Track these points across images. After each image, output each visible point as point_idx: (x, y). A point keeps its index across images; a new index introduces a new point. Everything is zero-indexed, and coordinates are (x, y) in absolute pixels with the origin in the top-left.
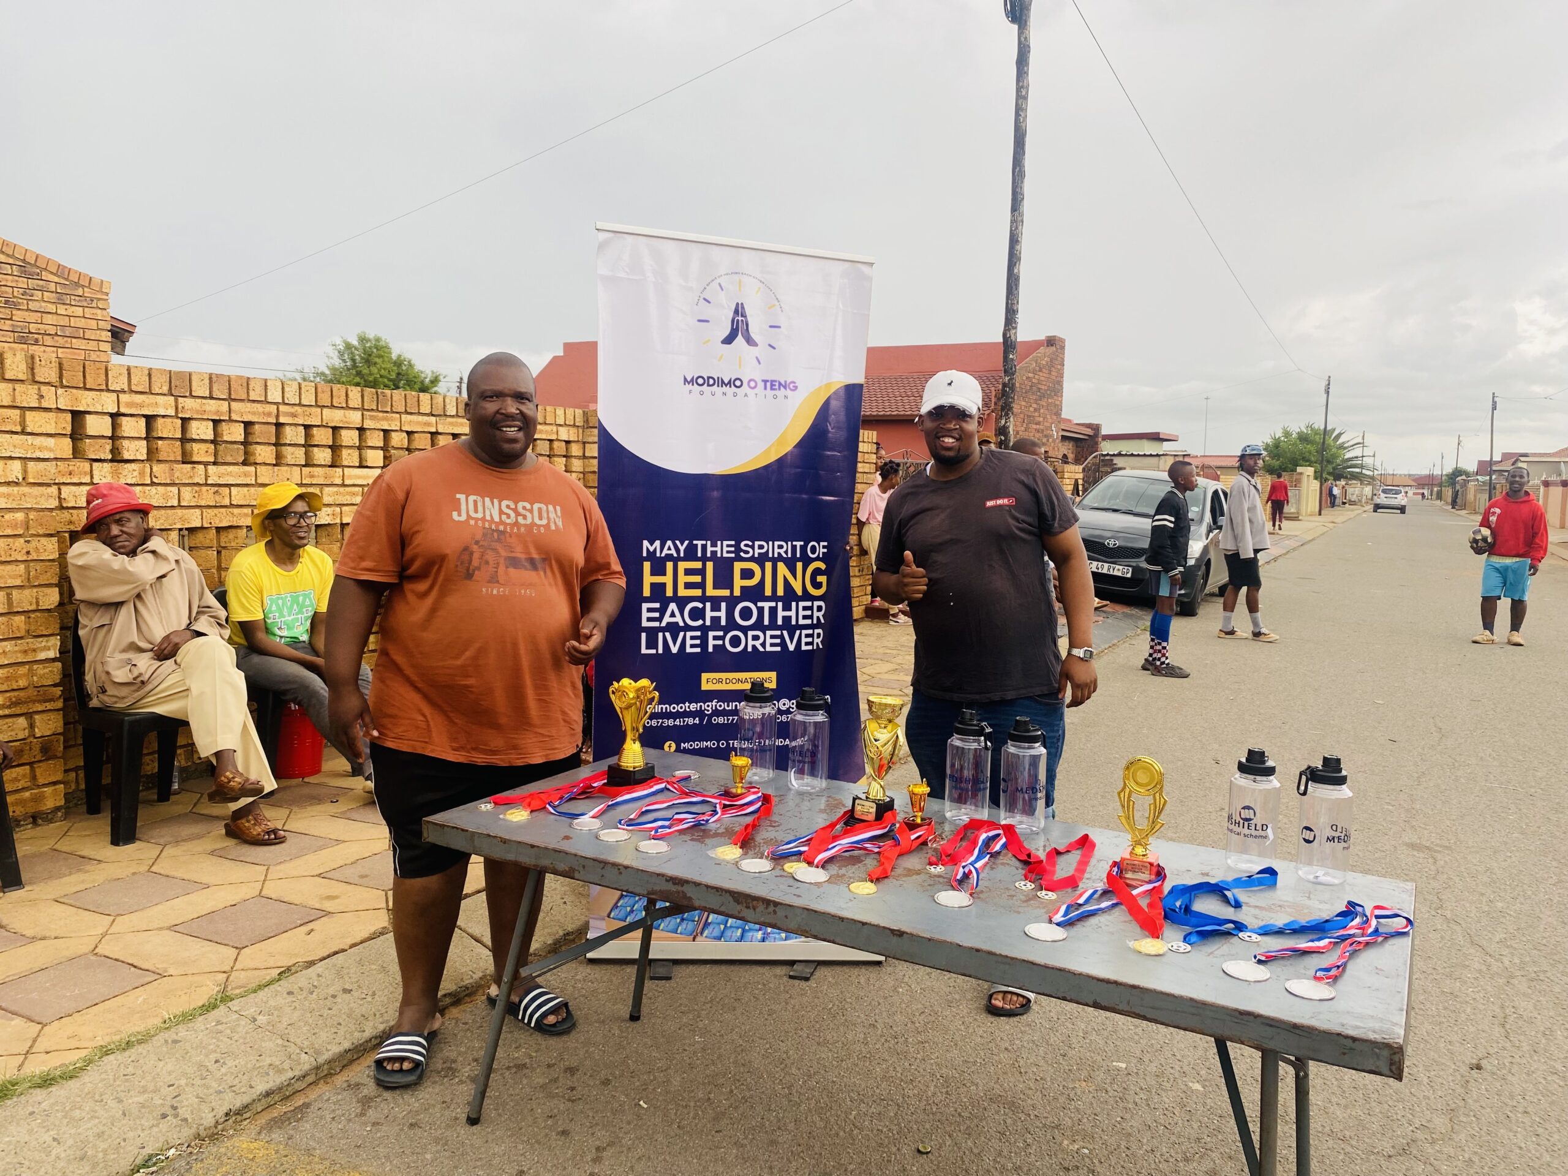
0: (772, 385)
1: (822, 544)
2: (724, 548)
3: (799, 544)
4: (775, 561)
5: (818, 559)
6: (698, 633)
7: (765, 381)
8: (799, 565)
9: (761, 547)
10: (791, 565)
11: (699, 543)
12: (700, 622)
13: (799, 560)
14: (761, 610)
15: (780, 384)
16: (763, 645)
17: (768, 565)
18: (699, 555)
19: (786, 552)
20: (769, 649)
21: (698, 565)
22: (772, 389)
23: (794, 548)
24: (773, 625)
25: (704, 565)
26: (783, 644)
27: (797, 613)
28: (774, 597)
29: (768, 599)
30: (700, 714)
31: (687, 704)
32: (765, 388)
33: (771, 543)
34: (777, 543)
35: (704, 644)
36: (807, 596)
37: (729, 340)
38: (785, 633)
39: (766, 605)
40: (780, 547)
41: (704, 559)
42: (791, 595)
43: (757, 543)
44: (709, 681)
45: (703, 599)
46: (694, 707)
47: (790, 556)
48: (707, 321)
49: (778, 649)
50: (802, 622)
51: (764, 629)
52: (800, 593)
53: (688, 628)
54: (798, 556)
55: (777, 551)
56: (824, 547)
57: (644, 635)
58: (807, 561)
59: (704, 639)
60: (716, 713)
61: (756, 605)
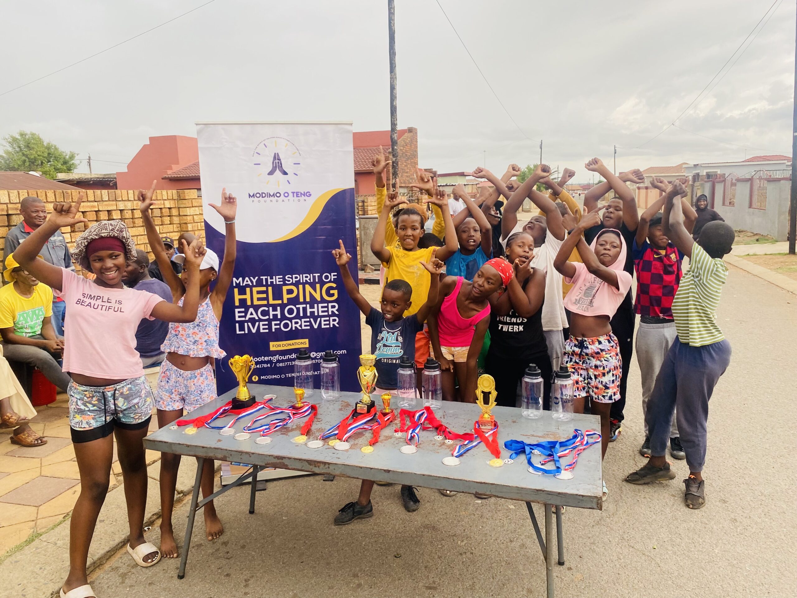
0: (297, 195)
1: (332, 274)
2: (277, 280)
3: (317, 275)
4: (304, 284)
5: (330, 282)
6: (267, 323)
7: (293, 193)
8: (318, 286)
9: (296, 278)
10: (313, 285)
11: (264, 278)
12: (267, 317)
13: (317, 283)
14: (298, 309)
15: (301, 194)
16: (301, 326)
17: (301, 287)
18: (264, 283)
19: (310, 279)
20: (304, 328)
21: (264, 289)
22: (297, 196)
23: (314, 277)
24: (305, 316)
25: (267, 289)
26: (311, 325)
27: (318, 309)
28: (305, 302)
29: (301, 303)
30: (270, 362)
31: (263, 357)
32: (294, 196)
33: (301, 275)
34: (304, 275)
35: (270, 328)
36: (323, 301)
37: (271, 173)
38: (312, 320)
39: (301, 306)
40: (306, 277)
41: (267, 286)
42: (313, 302)
43: (294, 276)
44: (274, 346)
45: (268, 305)
46: (266, 359)
47: (312, 281)
48: (259, 164)
49: (309, 328)
50: (321, 314)
51: (300, 318)
52: (319, 299)
53: (260, 320)
54: (317, 281)
55: (304, 279)
56: (334, 275)
57: (237, 325)
58: (322, 284)
59: (270, 326)
60: (279, 361)
61: (295, 306)
